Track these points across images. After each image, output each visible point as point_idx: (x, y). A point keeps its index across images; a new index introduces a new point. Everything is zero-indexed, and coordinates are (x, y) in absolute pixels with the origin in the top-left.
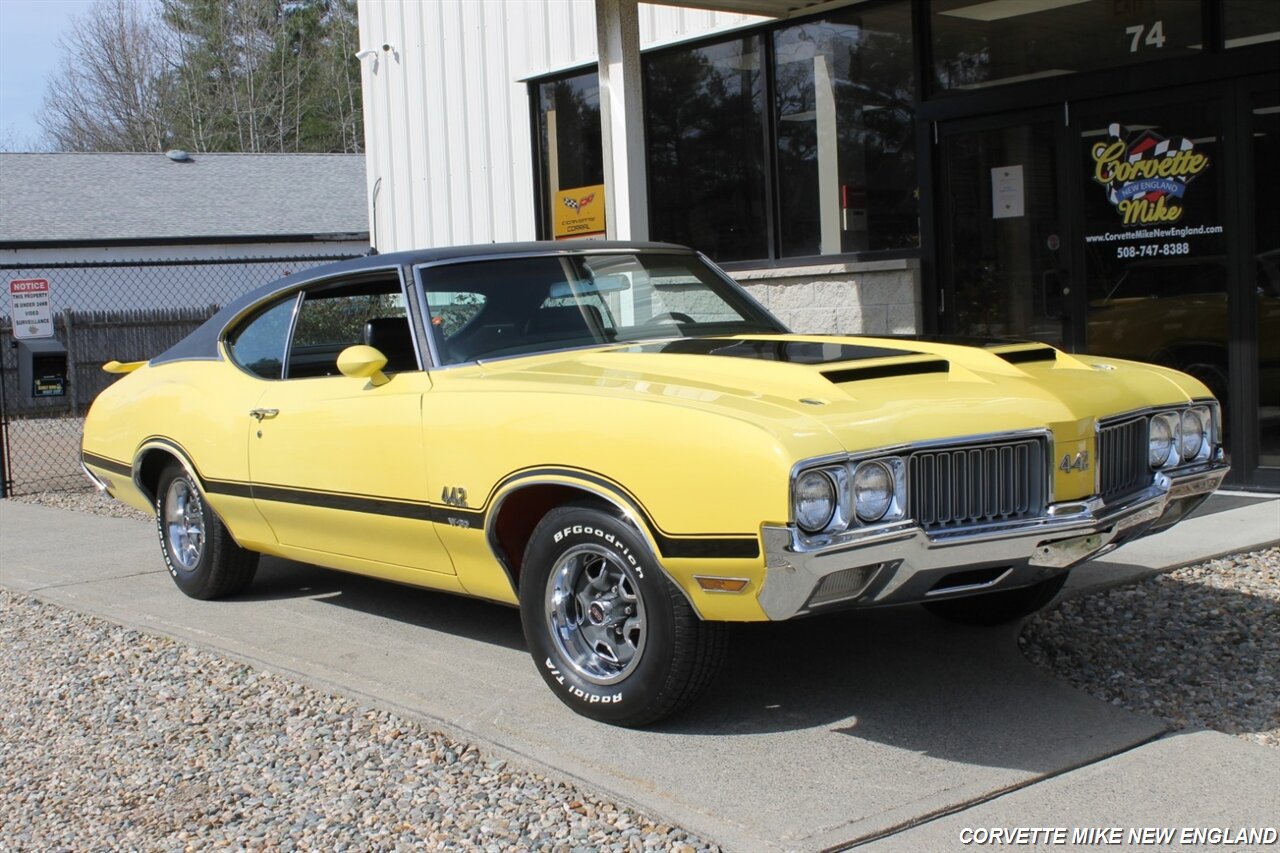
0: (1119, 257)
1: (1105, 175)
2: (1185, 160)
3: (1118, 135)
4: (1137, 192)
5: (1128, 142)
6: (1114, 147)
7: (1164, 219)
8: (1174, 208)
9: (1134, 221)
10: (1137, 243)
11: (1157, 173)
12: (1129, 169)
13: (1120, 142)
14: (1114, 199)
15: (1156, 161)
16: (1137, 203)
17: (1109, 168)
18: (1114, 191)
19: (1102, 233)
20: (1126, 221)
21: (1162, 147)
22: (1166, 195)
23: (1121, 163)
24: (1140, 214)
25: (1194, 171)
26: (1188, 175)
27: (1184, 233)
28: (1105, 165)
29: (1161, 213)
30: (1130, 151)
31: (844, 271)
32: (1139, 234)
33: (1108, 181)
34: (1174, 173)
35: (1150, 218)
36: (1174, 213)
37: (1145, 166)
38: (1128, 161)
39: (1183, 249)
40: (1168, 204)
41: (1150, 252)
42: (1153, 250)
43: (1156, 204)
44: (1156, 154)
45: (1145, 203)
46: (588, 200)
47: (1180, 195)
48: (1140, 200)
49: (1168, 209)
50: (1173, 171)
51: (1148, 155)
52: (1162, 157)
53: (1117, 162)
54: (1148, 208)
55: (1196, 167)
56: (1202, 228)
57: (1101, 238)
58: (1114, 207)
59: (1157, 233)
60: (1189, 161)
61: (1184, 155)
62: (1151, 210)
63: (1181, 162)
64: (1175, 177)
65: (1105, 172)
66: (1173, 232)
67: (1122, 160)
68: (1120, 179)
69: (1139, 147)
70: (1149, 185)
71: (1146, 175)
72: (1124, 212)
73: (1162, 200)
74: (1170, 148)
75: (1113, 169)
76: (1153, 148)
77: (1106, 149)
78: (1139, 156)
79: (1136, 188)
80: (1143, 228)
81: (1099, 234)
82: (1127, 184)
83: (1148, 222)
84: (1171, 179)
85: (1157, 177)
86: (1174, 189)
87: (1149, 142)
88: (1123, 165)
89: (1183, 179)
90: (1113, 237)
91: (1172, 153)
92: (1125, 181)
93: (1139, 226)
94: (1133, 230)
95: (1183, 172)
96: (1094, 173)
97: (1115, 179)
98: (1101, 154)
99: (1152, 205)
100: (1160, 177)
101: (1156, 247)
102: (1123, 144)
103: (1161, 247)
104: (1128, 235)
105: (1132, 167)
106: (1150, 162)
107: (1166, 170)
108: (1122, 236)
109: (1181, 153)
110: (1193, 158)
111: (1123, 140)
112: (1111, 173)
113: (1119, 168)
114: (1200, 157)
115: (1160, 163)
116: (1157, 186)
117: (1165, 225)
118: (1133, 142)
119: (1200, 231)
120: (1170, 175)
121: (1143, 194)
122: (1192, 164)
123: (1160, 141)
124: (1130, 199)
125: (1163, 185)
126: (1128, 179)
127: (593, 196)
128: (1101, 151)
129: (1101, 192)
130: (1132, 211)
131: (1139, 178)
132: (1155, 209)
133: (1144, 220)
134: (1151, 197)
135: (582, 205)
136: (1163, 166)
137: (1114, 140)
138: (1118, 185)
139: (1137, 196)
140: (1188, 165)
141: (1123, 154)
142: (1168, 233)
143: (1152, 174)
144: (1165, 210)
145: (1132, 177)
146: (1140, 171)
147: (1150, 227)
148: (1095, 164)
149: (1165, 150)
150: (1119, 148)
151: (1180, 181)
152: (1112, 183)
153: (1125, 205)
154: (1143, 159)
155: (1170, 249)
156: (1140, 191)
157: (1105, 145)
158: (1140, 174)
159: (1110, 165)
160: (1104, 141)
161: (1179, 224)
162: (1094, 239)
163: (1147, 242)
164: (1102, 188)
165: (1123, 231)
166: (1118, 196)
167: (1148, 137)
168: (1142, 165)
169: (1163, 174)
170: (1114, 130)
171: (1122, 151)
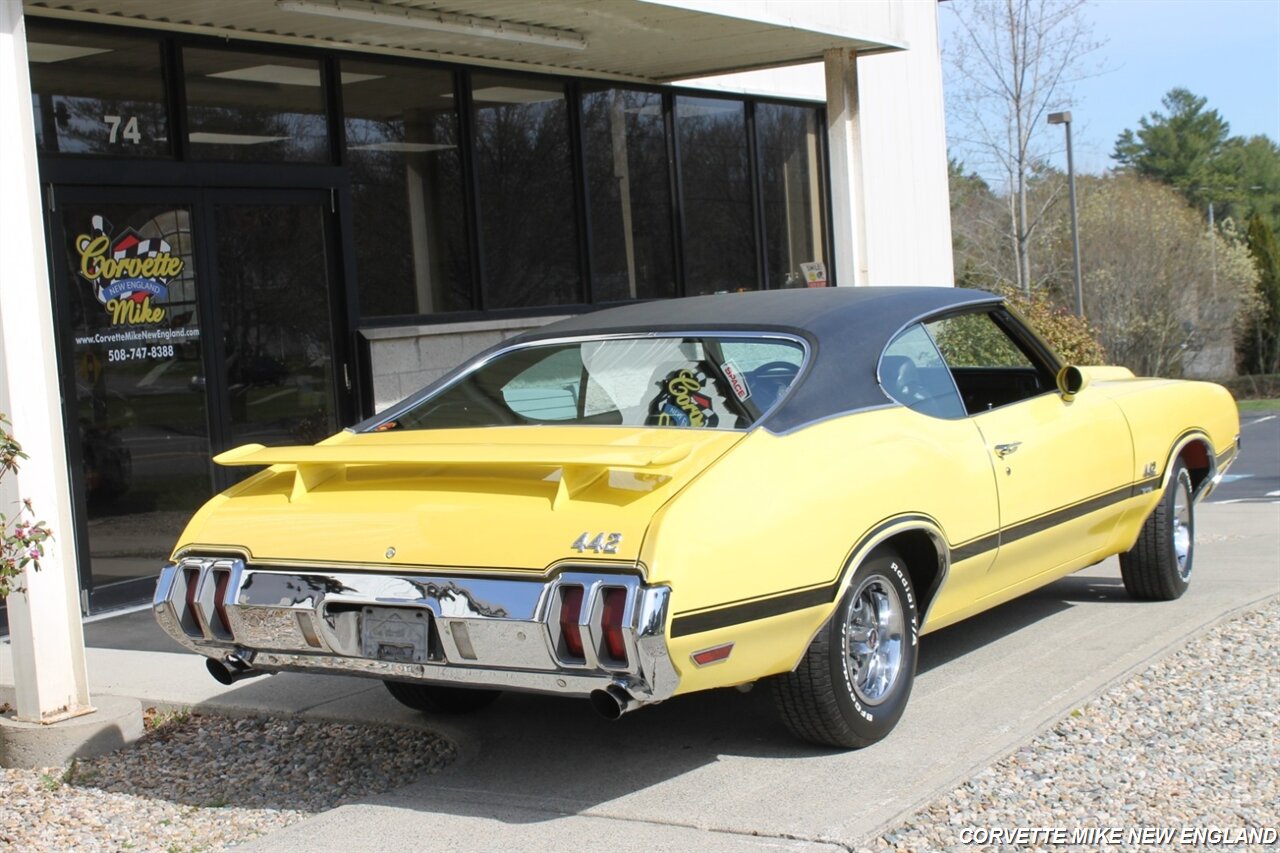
0: (111, 360)
1: (91, 271)
2: (165, 262)
3: (101, 228)
4: (124, 291)
5: (112, 238)
6: (98, 241)
7: (150, 320)
8: (158, 310)
9: (122, 322)
10: (126, 346)
11: (141, 273)
12: (114, 266)
13: (104, 237)
14: (102, 297)
15: (139, 261)
16: (124, 302)
17: (94, 264)
18: (101, 289)
19: (92, 335)
20: (115, 322)
21: (143, 247)
22: (150, 295)
23: (107, 259)
24: (128, 314)
25: (173, 274)
26: (168, 277)
27: (168, 335)
28: (91, 260)
29: (147, 314)
30: (114, 247)
32: (128, 336)
33: (94, 278)
34: (156, 275)
35: (137, 319)
36: (158, 315)
37: (129, 264)
38: (113, 257)
39: (169, 352)
40: (153, 306)
41: (139, 355)
42: (142, 352)
43: (142, 304)
44: (139, 252)
45: (132, 303)
47: (162, 298)
48: (127, 300)
49: (153, 310)
50: (155, 272)
51: (132, 253)
52: (144, 257)
53: (102, 258)
54: (135, 309)
55: (174, 270)
56: (183, 331)
57: (91, 340)
58: (102, 307)
59: (144, 335)
60: (168, 263)
61: (163, 257)
62: (138, 312)
63: (161, 263)
64: (157, 278)
65: (91, 267)
66: (158, 334)
67: (106, 256)
68: (107, 276)
69: (123, 243)
70: (134, 285)
71: (131, 275)
72: (113, 312)
73: (147, 301)
74: (151, 249)
75: (99, 264)
76: (136, 247)
77: (91, 242)
78: (123, 254)
79: (122, 287)
80: (131, 330)
81: (90, 336)
82: (113, 282)
83: (135, 323)
84: (154, 280)
85: (141, 277)
86: (157, 291)
87: (131, 241)
88: (109, 261)
89: (164, 281)
90: (103, 339)
91: (153, 254)
92: (112, 278)
93: (126, 327)
94: (122, 332)
95: (164, 274)
96: (80, 267)
97: (101, 276)
98: (86, 246)
99: (139, 306)
100: (144, 277)
101: (145, 349)
102: (107, 239)
103: (149, 350)
104: (118, 337)
105: (117, 264)
106: (133, 261)
107: (149, 270)
108: (112, 338)
109: (160, 255)
110: (172, 261)
111: (107, 234)
112: (97, 268)
113: (105, 265)
114: (177, 261)
115: (142, 262)
116: (141, 287)
118: (117, 239)
119: (181, 334)
120: (152, 276)
121: (129, 294)
122: (171, 266)
123: (141, 239)
124: (118, 298)
125: (147, 286)
126: (114, 277)
128: (85, 244)
129: (89, 289)
130: (121, 311)
131: (125, 277)
132: (141, 310)
133: (132, 322)
134: (137, 297)
136: (144, 267)
137: (98, 233)
138: (105, 283)
139: (124, 296)
140: (167, 267)
141: (108, 250)
142: (155, 336)
143: (137, 273)
144: (150, 311)
145: (118, 275)
146: (124, 269)
147: (138, 329)
148: (80, 257)
149: (147, 250)
150: (104, 242)
151: (162, 283)
152: (98, 280)
153: (113, 305)
154: (127, 256)
155: (158, 351)
156: (126, 290)
157: (89, 239)
158: (125, 272)
159: (96, 260)
160: (88, 233)
161: (164, 325)
162: (85, 341)
163: (136, 344)
164: (87, 285)
165: (113, 333)
166: (107, 296)
167: (130, 233)
168: (125, 263)
169: (147, 274)
170: (98, 222)
171: (107, 244)
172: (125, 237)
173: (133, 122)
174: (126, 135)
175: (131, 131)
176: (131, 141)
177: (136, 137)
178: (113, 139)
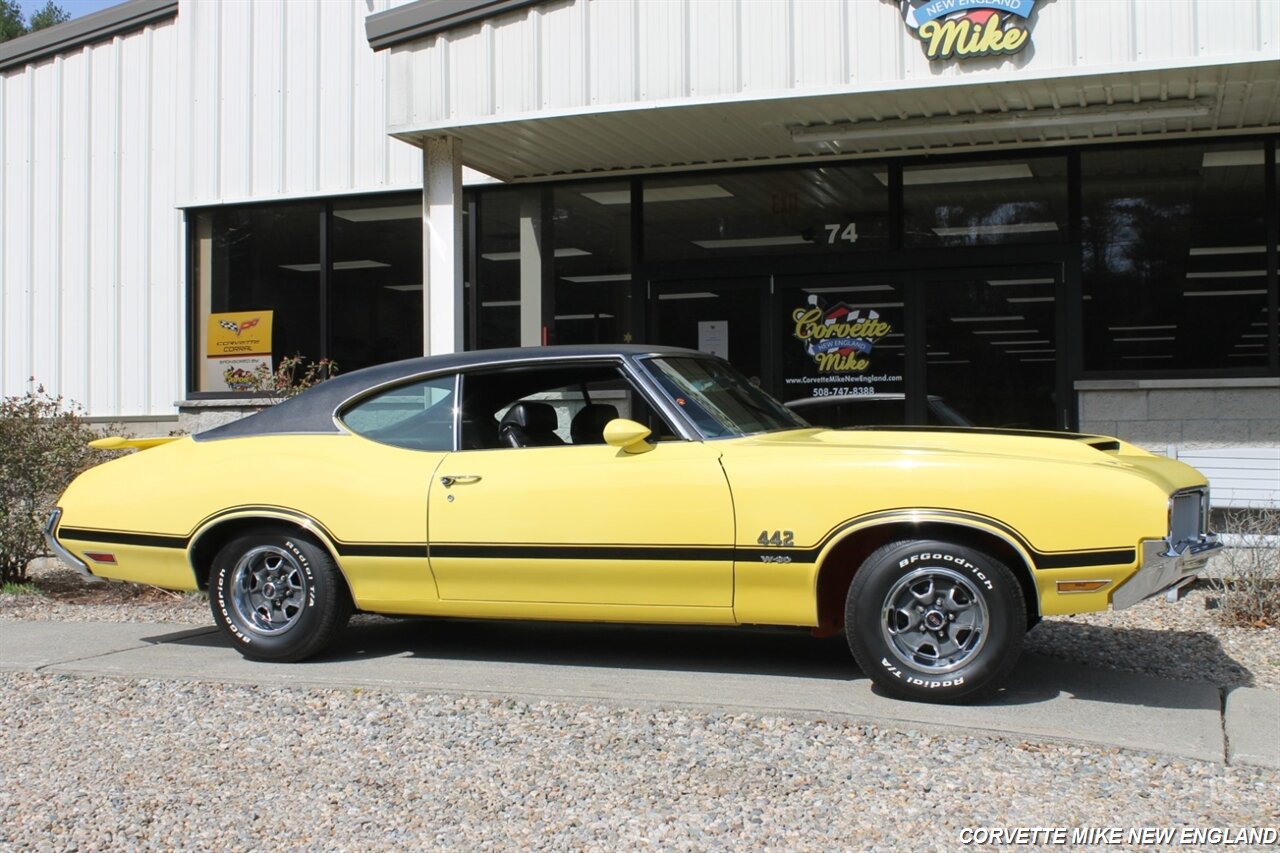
0: (815, 395)
1: (804, 333)
2: (872, 326)
3: (815, 303)
4: (831, 347)
5: (824, 310)
6: (812, 312)
7: (854, 368)
8: (863, 361)
9: (828, 368)
10: (830, 386)
11: (849, 334)
12: (824, 330)
13: (818, 309)
14: (811, 351)
15: (848, 326)
16: (831, 355)
17: (807, 328)
18: (811, 346)
19: (801, 377)
20: (821, 368)
21: (853, 316)
22: (856, 351)
23: (818, 325)
24: (834, 363)
25: (879, 335)
26: (875, 337)
27: (870, 380)
28: (804, 326)
29: (851, 364)
30: (826, 316)
31: (560, 398)
32: (832, 379)
33: (807, 338)
34: (863, 336)
35: (842, 367)
36: (862, 365)
37: (839, 329)
38: (824, 323)
39: (869, 393)
40: (858, 358)
41: (841, 393)
42: (844, 391)
43: (847, 357)
44: (848, 319)
45: (838, 356)
46: (251, 324)
47: (868, 351)
48: (834, 354)
49: (857, 361)
50: (862, 334)
51: (841, 320)
52: (853, 323)
53: (815, 324)
54: (841, 360)
55: (881, 332)
57: (799, 381)
58: (812, 358)
59: (848, 379)
60: (876, 327)
61: (871, 322)
62: (843, 362)
63: (869, 327)
64: (864, 339)
65: (803, 329)
66: (861, 378)
67: (818, 322)
68: (816, 336)
69: (834, 313)
70: (842, 343)
71: (839, 335)
72: (820, 362)
73: (852, 354)
74: (860, 317)
75: (811, 329)
76: (846, 316)
77: (805, 313)
78: (834, 321)
79: (830, 344)
80: (836, 375)
81: (798, 378)
82: (822, 341)
83: (840, 370)
84: (860, 339)
85: (848, 337)
86: (862, 347)
87: (842, 312)
88: (820, 327)
89: (871, 340)
90: (809, 381)
91: (862, 320)
92: (822, 338)
93: (832, 373)
94: (827, 376)
95: (870, 335)
96: (794, 330)
97: (812, 337)
98: (800, 317)
99: (844, 358)
100: (851, 337)
101: (847, 389)
102: (820, 312)
103: (851, 390)
104: (823, 379)
105: (828, 328)
106: (842, 326)
107: (856, 333)
108: (818, 380)
109: (868, 321)
110: (879, 325)
111: (820, 308)
112: (809, 331)
113: (816, 329)
114: (884, 325)
115: (851, 326)
116: (848, 344)
117: (855, 374)
118: (829, 310)
119: (884, 378)
121: (837, 349)
122: (878, 329)
123: (851, 310)
124: (826, 353)
125: (854, 344)
126: (824, 337)
127: (257, 321)
128: (800, 315)
129: (801, 346)
130: (828, 360)
131: (833, 337)
132: (846, 361)
133: (837, 369)
134: (844, 352)
135: (243, 328)
136: (854, 329)
137: (813, 307)
138: (815, 341)
139: (831, 350)
140: (874, 329)
141: (820, 318)
142: (857, 379)
143: (845, 334)
144: (855, 362)
145: (827, 336)
146: (834, 331)
147: (842, 374)
148: (795, 324)
149: (856, 318)
150: (818, 313)
151: (868, 341)
152: (809, 339)
153: (820, 357)
154: (837, 323)
155: (859, 393)
156: (834, 346)
157: (804, 310)
158: (834, 334)
159: (809, 326)
160: (803, 307)
161: (866, 373)
162: (793, 381)
163: (839, 385)
164: (801, 343)
165: (819, 376)
166: (815, 349)
167: (842, 306)
168: (836, 327)
169: (854, 335)
170: (813, 300)
171: (819, 316)
172: (837, 309)
173: (852, 227)
174: (844, 236)
175: (849, 233)
176: (849, 240)
177: (853, 237)
178: (831, 240)
